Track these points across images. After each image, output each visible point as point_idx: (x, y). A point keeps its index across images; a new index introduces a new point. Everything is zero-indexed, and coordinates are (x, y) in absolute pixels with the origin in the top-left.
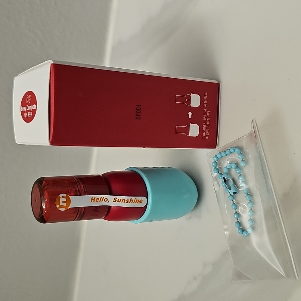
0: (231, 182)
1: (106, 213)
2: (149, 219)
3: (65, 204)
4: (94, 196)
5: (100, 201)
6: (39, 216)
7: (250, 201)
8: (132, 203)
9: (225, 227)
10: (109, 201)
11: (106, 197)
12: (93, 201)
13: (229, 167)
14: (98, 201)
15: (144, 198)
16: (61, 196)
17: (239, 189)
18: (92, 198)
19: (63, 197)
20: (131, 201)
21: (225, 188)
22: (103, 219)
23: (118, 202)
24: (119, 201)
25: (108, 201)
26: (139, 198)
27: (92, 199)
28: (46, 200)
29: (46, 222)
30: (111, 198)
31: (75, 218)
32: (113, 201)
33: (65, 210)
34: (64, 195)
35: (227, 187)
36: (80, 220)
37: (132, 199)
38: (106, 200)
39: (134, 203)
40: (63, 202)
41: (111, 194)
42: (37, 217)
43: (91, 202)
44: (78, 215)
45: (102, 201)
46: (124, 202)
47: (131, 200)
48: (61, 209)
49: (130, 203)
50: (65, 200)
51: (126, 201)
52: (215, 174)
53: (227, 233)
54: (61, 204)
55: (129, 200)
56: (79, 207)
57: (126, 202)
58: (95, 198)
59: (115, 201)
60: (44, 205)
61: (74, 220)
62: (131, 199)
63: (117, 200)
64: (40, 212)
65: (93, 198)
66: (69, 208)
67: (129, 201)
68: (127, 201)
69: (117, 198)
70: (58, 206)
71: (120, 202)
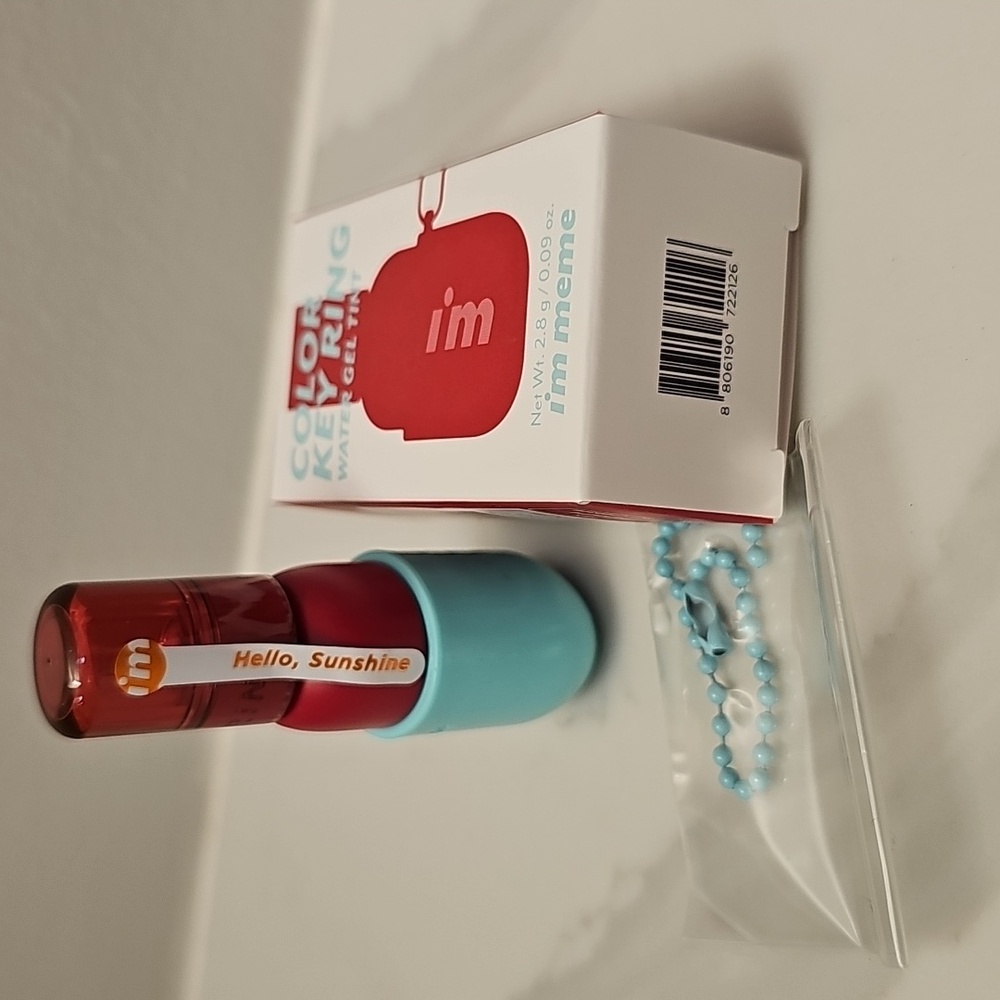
0: (710, 615)
1: (285, 705)
2: (433, 725)
3: (144, 675)
4: (244, 648)
5: (266, 663)
6: (61, 712)
7: (768, 682)
8: (374, 669)
9: (678, 758)
10: (295, 665)
11: (284, 649)
12: (241, 663)
13: (708, 560)
14: (259, 664)
15: (414, 654)
16: (132, 645)
17: (735, 640)
18: (239, 653)
19: (138, 650)
20: (371, 665)
21: (689, 630)
22: (278, 723)
23: (327, 665)
24: (331, 662)
25: (292, 664)
26: (399, 654)
27: (238, 658)
28: (83, 660)
29: (83, 733)
30: (302, 653)
31: (183, 722)
32: (311, 665)
33: (146, 693)
34: (143, 643)
35: (695, 627)
36: (199, 726)
37: (374, 657)
38: (285, 660)
39: (380, 669)
40: (139, 666)
41: (302, 639)
42: (53, 715)
43: (235, 665)
44: (192, 712)
45: (273, 663)
46: (348, 667)
47: (370, 660)
48: (133, 692)
49: (366, 669)
50: (145, 659)
51: (353, 664)
52: (660, 581)
53: (681, 779)
54: (134, 673)
55: (362, 660)
56: (194, 686)
57: (354, 668)
58: (248, 653)
59: (315, 662)
60: (77, 677)
61: (177, 728)
62: (371, 657)
63: (323, 659)
64: (61, 702)
65: (242, 655)
66: (160, 686)
67: (364, 664)
68: (357, 662)
69: (321, 654)
70: (122, 682)
71: (333, 666)
